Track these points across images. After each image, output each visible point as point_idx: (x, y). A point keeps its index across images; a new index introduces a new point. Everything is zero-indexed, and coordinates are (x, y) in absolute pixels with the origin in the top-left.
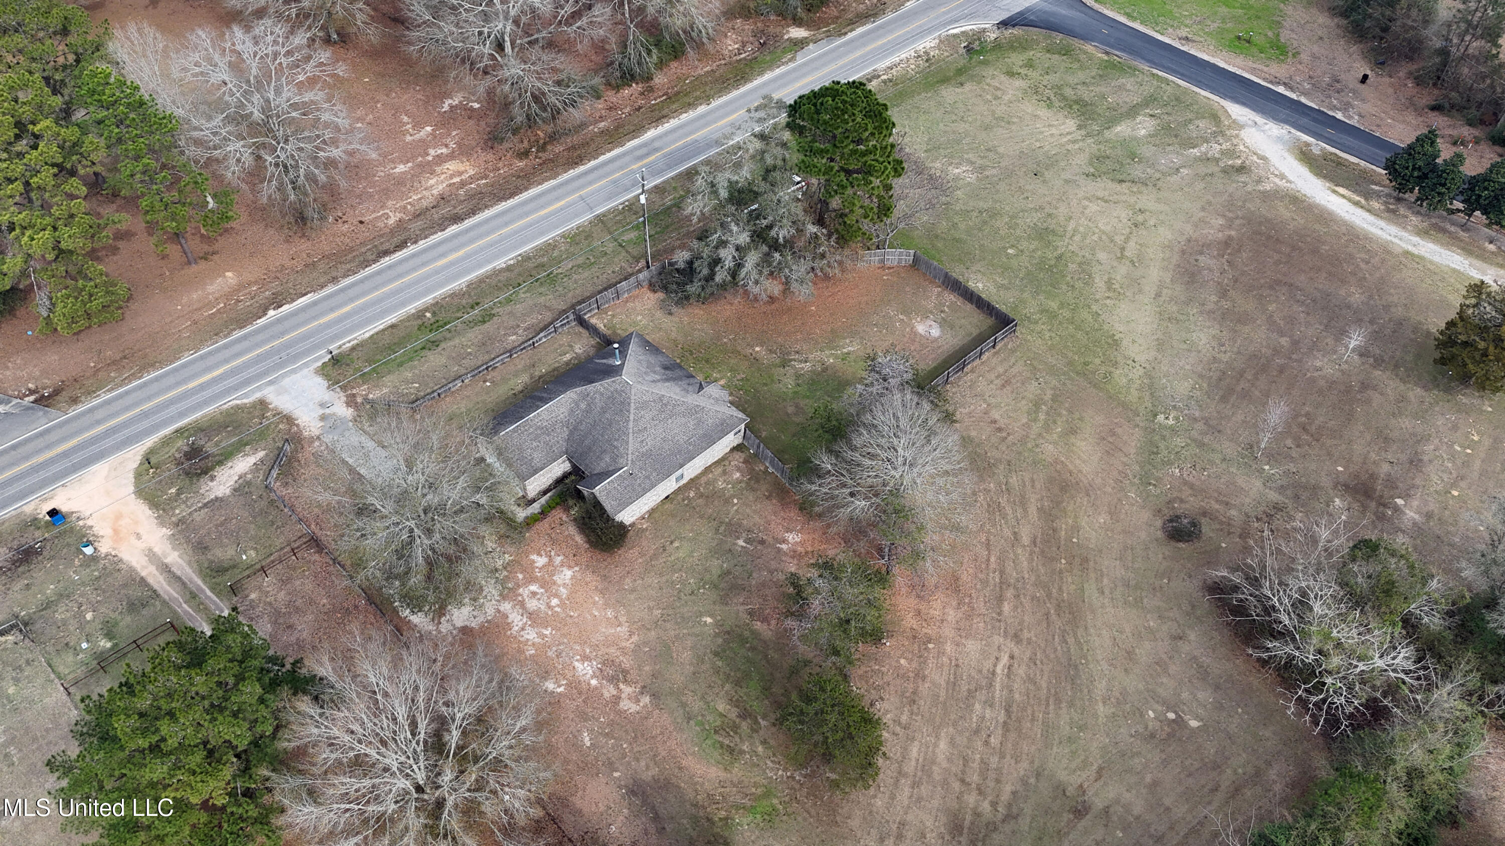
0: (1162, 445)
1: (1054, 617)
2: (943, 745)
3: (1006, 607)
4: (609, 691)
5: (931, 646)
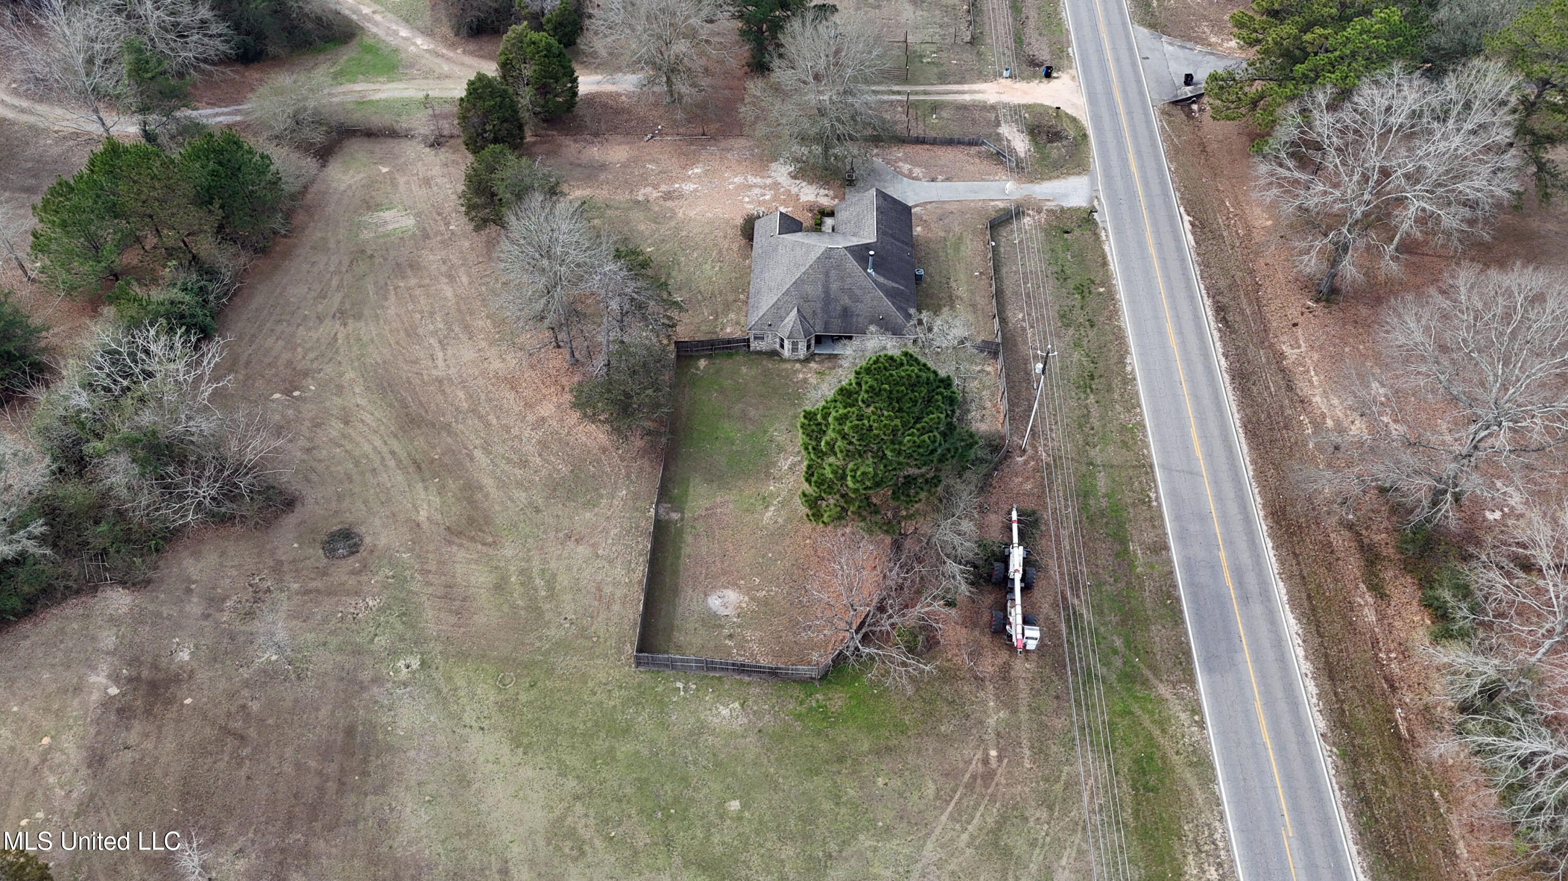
1: (421, 411)
3: (462, 395)
4: (665, 188)
5: (498, 336)
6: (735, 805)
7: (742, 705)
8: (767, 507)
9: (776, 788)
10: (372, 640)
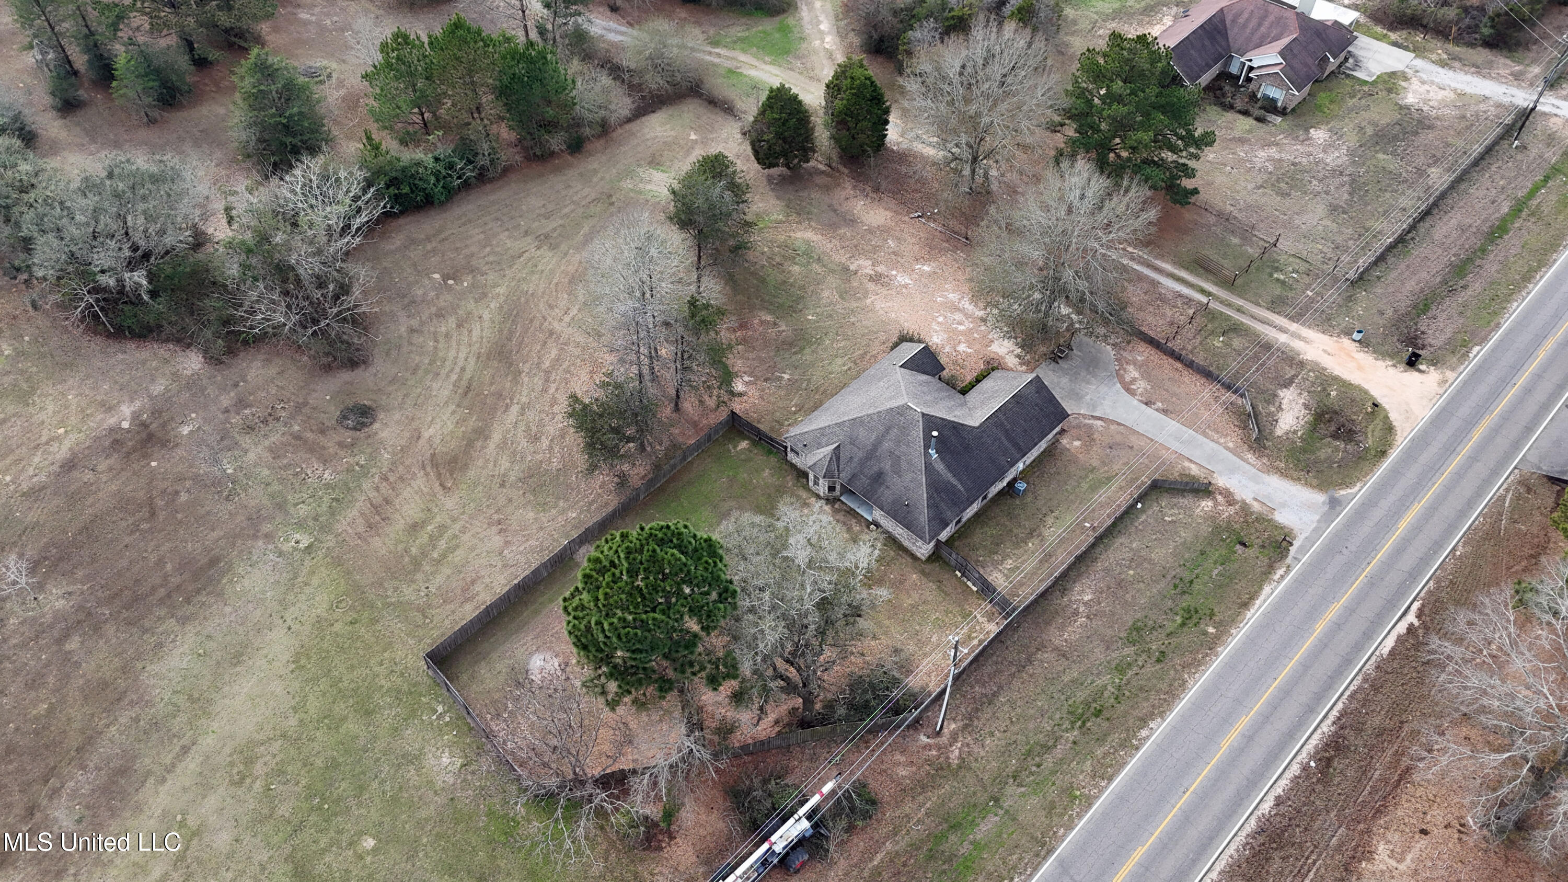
6: (370, 843)
7: (463, 766)
9: (411, 858)
10: (296, 505)
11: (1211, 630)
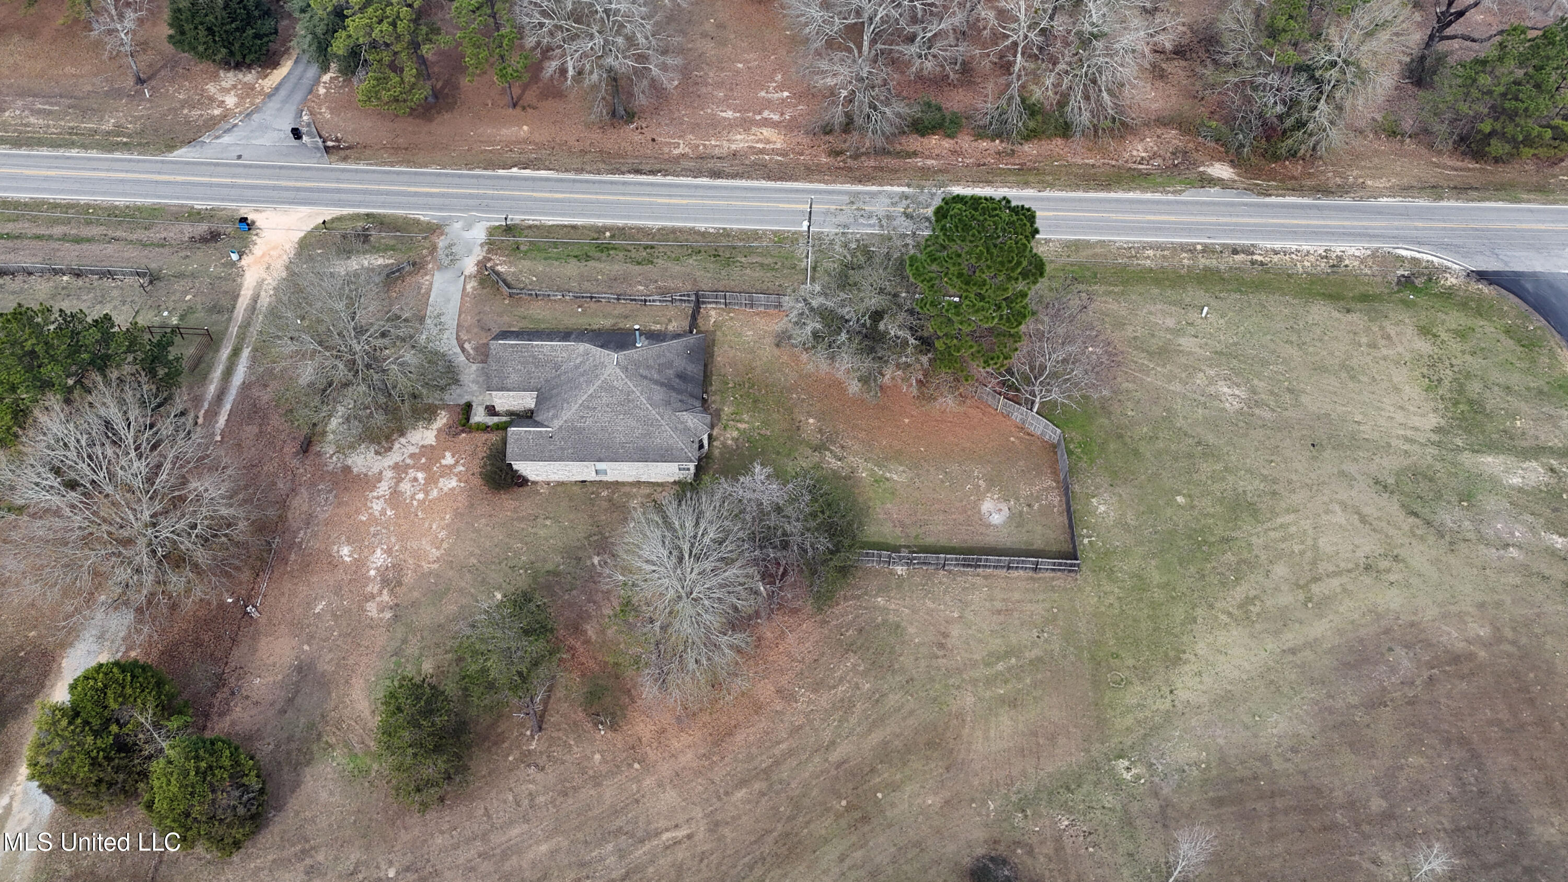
0: (1085, 788)
1: (770, 839)
2: (544, 848)
3: (741, 794)
4: (373, 588)
5: (636, 766)
6: (1180, 499)
7: (1093, 497)
8: (887, 479)
9: (1157, 474)
10: (1110, 809)
11: (608, 234)
